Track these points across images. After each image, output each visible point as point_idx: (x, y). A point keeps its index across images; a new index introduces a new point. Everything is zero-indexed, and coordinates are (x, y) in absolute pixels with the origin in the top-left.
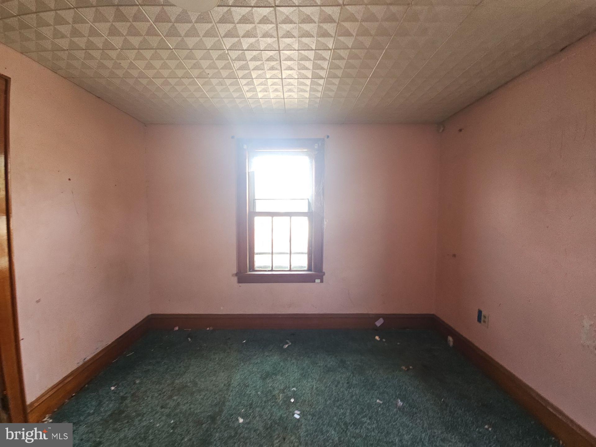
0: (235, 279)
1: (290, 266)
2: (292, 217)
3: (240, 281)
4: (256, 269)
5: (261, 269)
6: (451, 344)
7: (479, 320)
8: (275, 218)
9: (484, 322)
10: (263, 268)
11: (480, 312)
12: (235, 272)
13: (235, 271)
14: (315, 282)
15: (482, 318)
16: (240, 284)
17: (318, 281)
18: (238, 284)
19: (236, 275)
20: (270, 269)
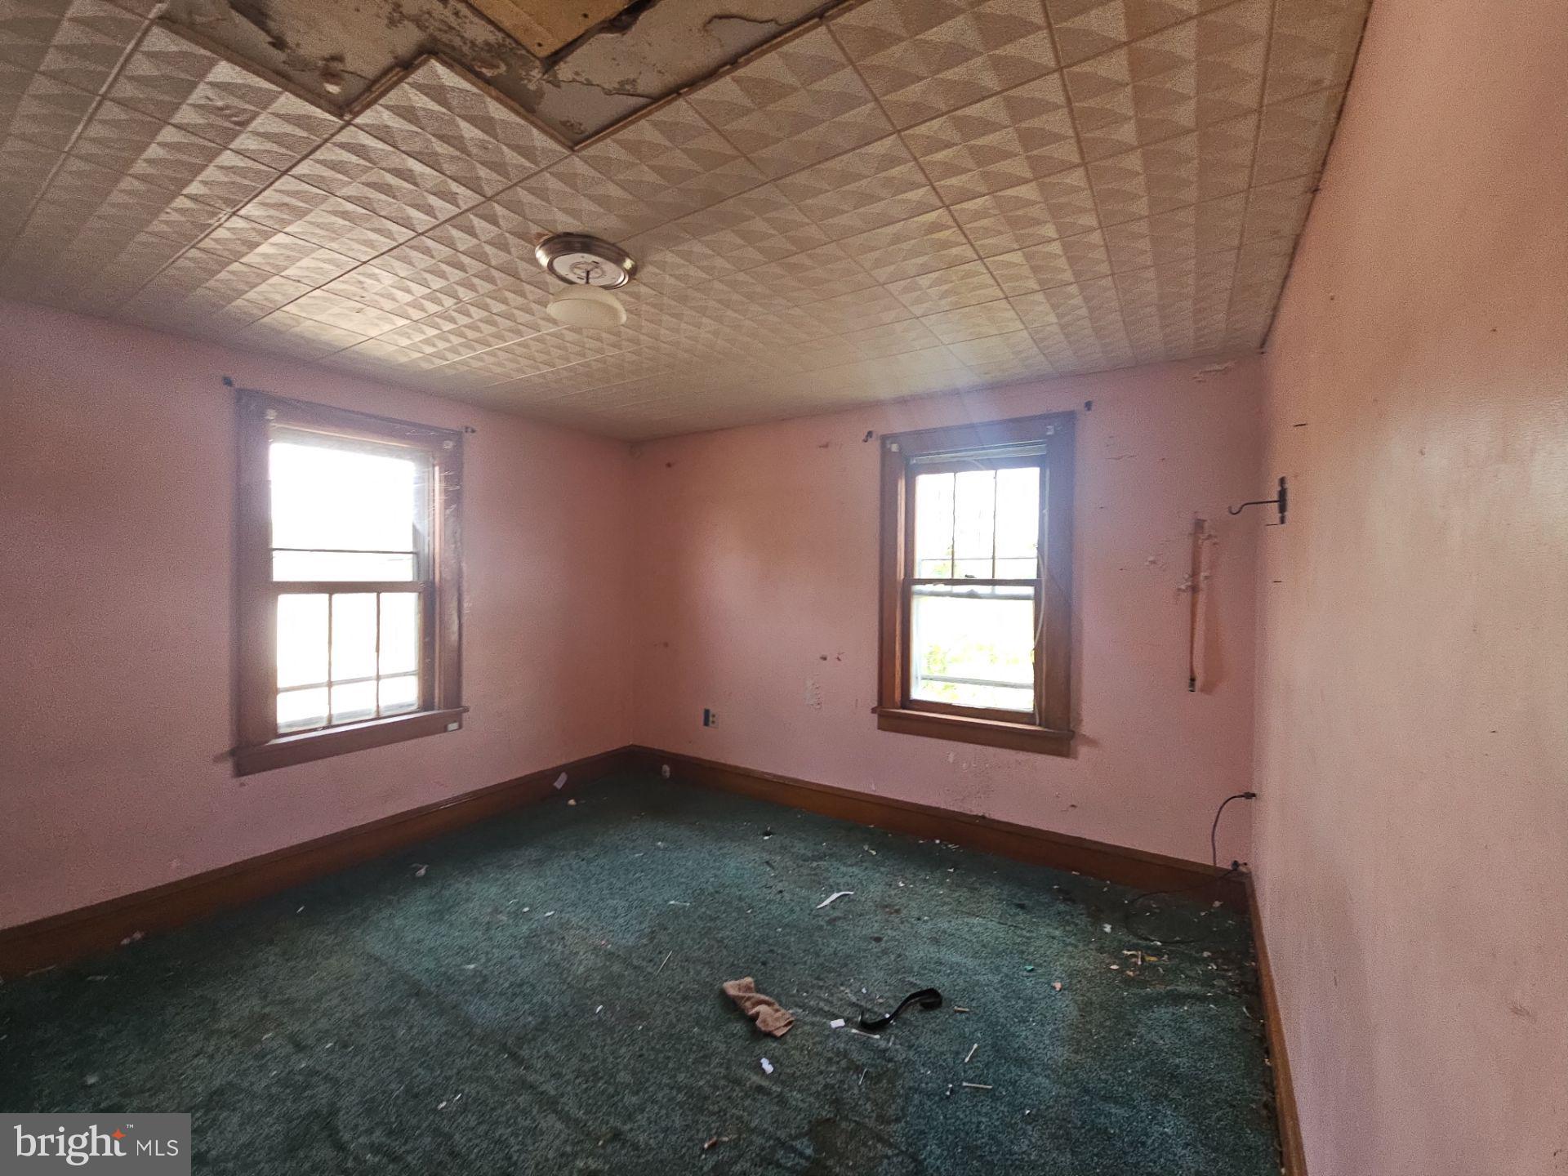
0: (227, 767)
1: (378, 706)
2: (383, 595)
3: (240, 771)
4: (282, 731)
5: (295, 729)
6: (668, 774)
7: (706, 723)
8: (336, 597)
9: (713, 722)
10: (304, 725)
11: (707, 712)
12: (227, 749)
13: (224, 743)
14: (445, 730)
15: (711, 719)
16: (244, 779)
17: (453, 726)
18: (234, 780)
19: (233, 753)
20: (324, 724)
